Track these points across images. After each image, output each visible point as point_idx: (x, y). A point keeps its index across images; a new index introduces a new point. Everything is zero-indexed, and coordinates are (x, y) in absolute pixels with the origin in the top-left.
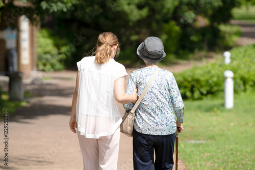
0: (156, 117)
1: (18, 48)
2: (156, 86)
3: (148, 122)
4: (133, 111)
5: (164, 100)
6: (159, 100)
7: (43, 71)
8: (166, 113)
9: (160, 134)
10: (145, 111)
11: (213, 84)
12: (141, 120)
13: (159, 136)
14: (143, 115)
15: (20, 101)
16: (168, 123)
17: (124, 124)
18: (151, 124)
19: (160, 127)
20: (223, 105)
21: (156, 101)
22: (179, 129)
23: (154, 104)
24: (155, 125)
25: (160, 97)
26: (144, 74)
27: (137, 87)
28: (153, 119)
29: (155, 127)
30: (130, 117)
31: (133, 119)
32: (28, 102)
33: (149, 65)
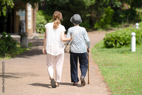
0: (78, 46)
1: (26, 21)
2: (78, 34)
3: (75, 48)
4: (69, 44)
5: (81, 39)
6: (79, 40)
7: (39, 33)
8: (82, 44)
9: (80, 53)
10: (74, 44)
11: (126, 40)
12: (72, 47)
13: (79, 53)
14: (73, 45)
15: (26, 48)
16: (83, 48)
17: (66, 49)
18: (76, 49)
19: (80, 50)
20: (130, 50)
21: (78, 40)
22: (88, 51)
23: (77, 41)
24: (78, 49)
25: (80, 38)
26: (73, 29)
27: (71, 35)
28: (77, 47)
29: (78, 50)
30: (68, 46)
31: (70, 47)
32: (30, 49)
33: (75, 25)
